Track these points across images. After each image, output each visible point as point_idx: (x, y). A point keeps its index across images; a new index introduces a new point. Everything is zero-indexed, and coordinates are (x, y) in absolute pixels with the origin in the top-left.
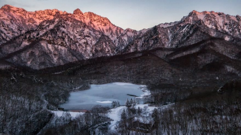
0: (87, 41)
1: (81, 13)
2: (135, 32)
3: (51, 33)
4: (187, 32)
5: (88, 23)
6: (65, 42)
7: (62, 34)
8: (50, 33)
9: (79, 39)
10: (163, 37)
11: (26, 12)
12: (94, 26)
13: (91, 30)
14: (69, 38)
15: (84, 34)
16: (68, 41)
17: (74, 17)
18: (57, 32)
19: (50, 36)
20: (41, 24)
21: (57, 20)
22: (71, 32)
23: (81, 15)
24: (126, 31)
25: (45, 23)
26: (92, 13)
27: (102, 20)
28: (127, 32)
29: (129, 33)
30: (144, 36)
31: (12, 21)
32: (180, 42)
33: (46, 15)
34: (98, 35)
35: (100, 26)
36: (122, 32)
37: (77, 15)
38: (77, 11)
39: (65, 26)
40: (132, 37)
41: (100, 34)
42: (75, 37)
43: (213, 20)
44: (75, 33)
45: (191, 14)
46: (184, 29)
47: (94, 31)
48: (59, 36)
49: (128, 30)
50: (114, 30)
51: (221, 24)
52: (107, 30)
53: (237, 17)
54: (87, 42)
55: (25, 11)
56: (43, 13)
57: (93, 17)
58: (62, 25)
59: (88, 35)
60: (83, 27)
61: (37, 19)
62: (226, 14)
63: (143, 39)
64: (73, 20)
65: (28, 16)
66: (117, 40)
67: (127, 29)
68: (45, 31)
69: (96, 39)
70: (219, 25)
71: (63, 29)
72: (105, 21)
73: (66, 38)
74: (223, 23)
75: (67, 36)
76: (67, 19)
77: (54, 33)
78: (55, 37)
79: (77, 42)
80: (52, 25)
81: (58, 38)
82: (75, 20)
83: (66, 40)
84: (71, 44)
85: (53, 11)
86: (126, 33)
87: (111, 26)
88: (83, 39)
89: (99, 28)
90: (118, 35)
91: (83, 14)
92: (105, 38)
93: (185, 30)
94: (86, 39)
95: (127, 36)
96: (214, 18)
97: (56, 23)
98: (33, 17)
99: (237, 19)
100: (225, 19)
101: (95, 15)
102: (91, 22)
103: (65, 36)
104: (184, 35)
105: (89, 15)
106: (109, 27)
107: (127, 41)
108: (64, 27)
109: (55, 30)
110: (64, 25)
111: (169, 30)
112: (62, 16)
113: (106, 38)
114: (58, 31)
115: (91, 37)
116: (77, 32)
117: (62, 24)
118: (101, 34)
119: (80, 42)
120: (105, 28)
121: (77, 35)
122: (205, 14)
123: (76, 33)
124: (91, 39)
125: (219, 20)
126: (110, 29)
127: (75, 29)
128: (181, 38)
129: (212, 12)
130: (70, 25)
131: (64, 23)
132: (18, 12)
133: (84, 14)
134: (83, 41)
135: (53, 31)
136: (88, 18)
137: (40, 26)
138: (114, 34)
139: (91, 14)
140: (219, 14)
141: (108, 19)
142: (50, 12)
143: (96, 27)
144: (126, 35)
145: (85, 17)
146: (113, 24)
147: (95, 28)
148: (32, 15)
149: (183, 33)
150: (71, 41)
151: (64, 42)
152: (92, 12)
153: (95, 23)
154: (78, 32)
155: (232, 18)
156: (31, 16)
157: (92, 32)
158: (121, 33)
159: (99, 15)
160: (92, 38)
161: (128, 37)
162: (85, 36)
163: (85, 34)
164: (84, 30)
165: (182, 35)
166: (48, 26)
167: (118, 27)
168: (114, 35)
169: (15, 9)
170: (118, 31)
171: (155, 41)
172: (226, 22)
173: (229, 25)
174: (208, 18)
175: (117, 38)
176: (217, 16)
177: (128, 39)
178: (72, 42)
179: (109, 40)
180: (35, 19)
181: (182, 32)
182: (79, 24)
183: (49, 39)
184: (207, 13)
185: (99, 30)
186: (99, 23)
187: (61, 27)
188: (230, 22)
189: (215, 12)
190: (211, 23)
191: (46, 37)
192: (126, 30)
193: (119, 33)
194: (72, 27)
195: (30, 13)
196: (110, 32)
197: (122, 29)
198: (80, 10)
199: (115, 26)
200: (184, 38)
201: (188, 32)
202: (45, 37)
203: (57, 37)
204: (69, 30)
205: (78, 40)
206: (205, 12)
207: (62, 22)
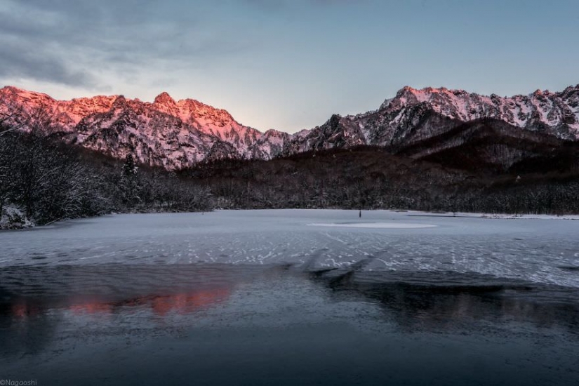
0: (185, 153)
1: (171, 101)
2: (284, 135)
3: (105, 137)
4: (404, 121)
5: (187, 121)
6: (136, 154)
7: (130, 139)
8: (102, 137)
9: (168, 150)
10: (353, 136)
11: (53, 102)
12: (200, 126)
13: (193, 134)
14: (144, 147)
15: (177, 139)
16: (142, 153)
17: (158, 107)
18: (117, 135)
19: (101, 142)
20: (83, 122)
21: (118, 111)
22: (150, 136)
23: (171, 104)
24: (267, 135)
25: (91, 120)
26: (195, 101)
27: (216, 115)
28: (269, 136)
29: (272, 139)
30: (311, 137)
31: (20, 118)
32: (394, 143)
33: (97, 107)
34: (208, 143)
35: (212, 126)
36: (258, 137)
37: (163, 105)
38: (163, 98)
39: (137, 123)
40: (280, 147)
41: (212, 142)
42: (158, 145)
43: (447, 104)
44: (158, 139)
45: (401, 94)
46: (397, 118)
47: (200, 134)
48: (121, 143)
49: (271, 133)
50: (242, 134)
51: (465, 113)
52: (227, 135)
53: (493, 97)
54: (185, 156)
55: (51, 99)
56: (89, 103)
57: (197, 109)
58: (129, 122)
59: (187, 142)
60: (176, 125)
61: (75, 115)
62: (471, 93)
63: (308, 143)
64: (153, 112)
65: (57, 109)
66: (250, 152)
67: (268, 131)
68: (90, 133)
69: (205, 149)
70: (461, 113)
71: (133, 130)
72: (223, 117)
73: (137, 148)
74: (467, 109)
75: (140, 143)
76: (141, 111)
77: (111, 136)
78: (112, 145)
79: (164, 156)
80: (108, 122)
81: (119, 147)
82: (158, 113)
83: (139, 151)
84: (149, 160)
85: (110, 100)
86: (267, 140)
87: (235, 126)
88: (177, 149)
89: (211, 130)
90: (251, 144)
91: (174, 103)
92: (224, 147)
93: (400, 119)
94: (183, 150)
95: (270, 144)
96: (449, 102)
97: (115, 119)
98: (67, 112)
99: (493, 102)
100: (470, 102)
101: (200, 105)
102: (192, 119)
103: (136, 144)
104: (399, 128)
105: (188, 105)
106: (231, 128)
107: (271, 153)
108: (134, 125)
109: (113, 130)
110: (135, 121)
111: (362, 124)
112: (131, 105)
113: (226, 146)
114: (120, 133)
115: (193, 147)
116: (162, 137)
117: (131, 120)
118: (215, 141)
119: (170, 157)
120: (222, 130)
121: (163, 143)
122: (429, 93)
123: (161, 139)
124: (193, 151)
125: (459, 105)
126: (233, 131)
127: (158, 131)
128: (392, 135)
129: (442, 89)
130: (148, 122)
131: (135, 118)
132: (34, 100)
133: (177, 104)
134: (178, 154)
135: (108, 133)
136: (187, 112)
137: (82, 125)
138: (242, 142)
139: (191, 103)
140: (457, 93)
141: (227, 113)
142: (104, 100)
143: (205, 129)
144: (267, 143)
145: (180, 109)
146: (239, 122)
147: (201, 130)
148: (65, 108)
149: (396, 126)
150: (149, 154)
151: (134, 156)
152: (194, 99)
153: (202, 121)
154: (164, 136)
155: (483, 99)
156: (61, 110)
157: (195, 137)
158: (256, 140)
159: (209, 105)
160: (196, 148)
161: (271, 146)
162: (180, 145)
163: (181, 141)
164: (178, 133)
165: (394, 129)
166: (99, 124)
167: (249, 129)
168: (241, 145)
169: (28, 96)
170: (251, 135)
171: (336, 144)
172: (473, 107)
173: (480, 113)
174: (436, 100)
175: (250, 149)
176: (454, 98)
177: (272, 149)
178: (151, 155)
179: (233, 150)
180: (71, 115)
181: (394, 124)
182: (167, 119)
183: (99, 149)
184: (434, 91)
185: (211, 133)
186: (209, 121)
187: (128, 125)
188: (481, 108)
189: (449, 89)
190: (443, 109)
191: (92, 145)
192: (266, 133)
193: (251, 139)
194: (153, 126)
195: (61, 104)
196: (234, 138)
197: (258, 132)
198: (168, 95)
199: (243, 127)
200: (402, 133)
201: (408, 123)
202: (88, 144)
203: (118, 145)
204: (145, 133)
205: (166, 153)
206: (428, 90)
207: (130, 116)
